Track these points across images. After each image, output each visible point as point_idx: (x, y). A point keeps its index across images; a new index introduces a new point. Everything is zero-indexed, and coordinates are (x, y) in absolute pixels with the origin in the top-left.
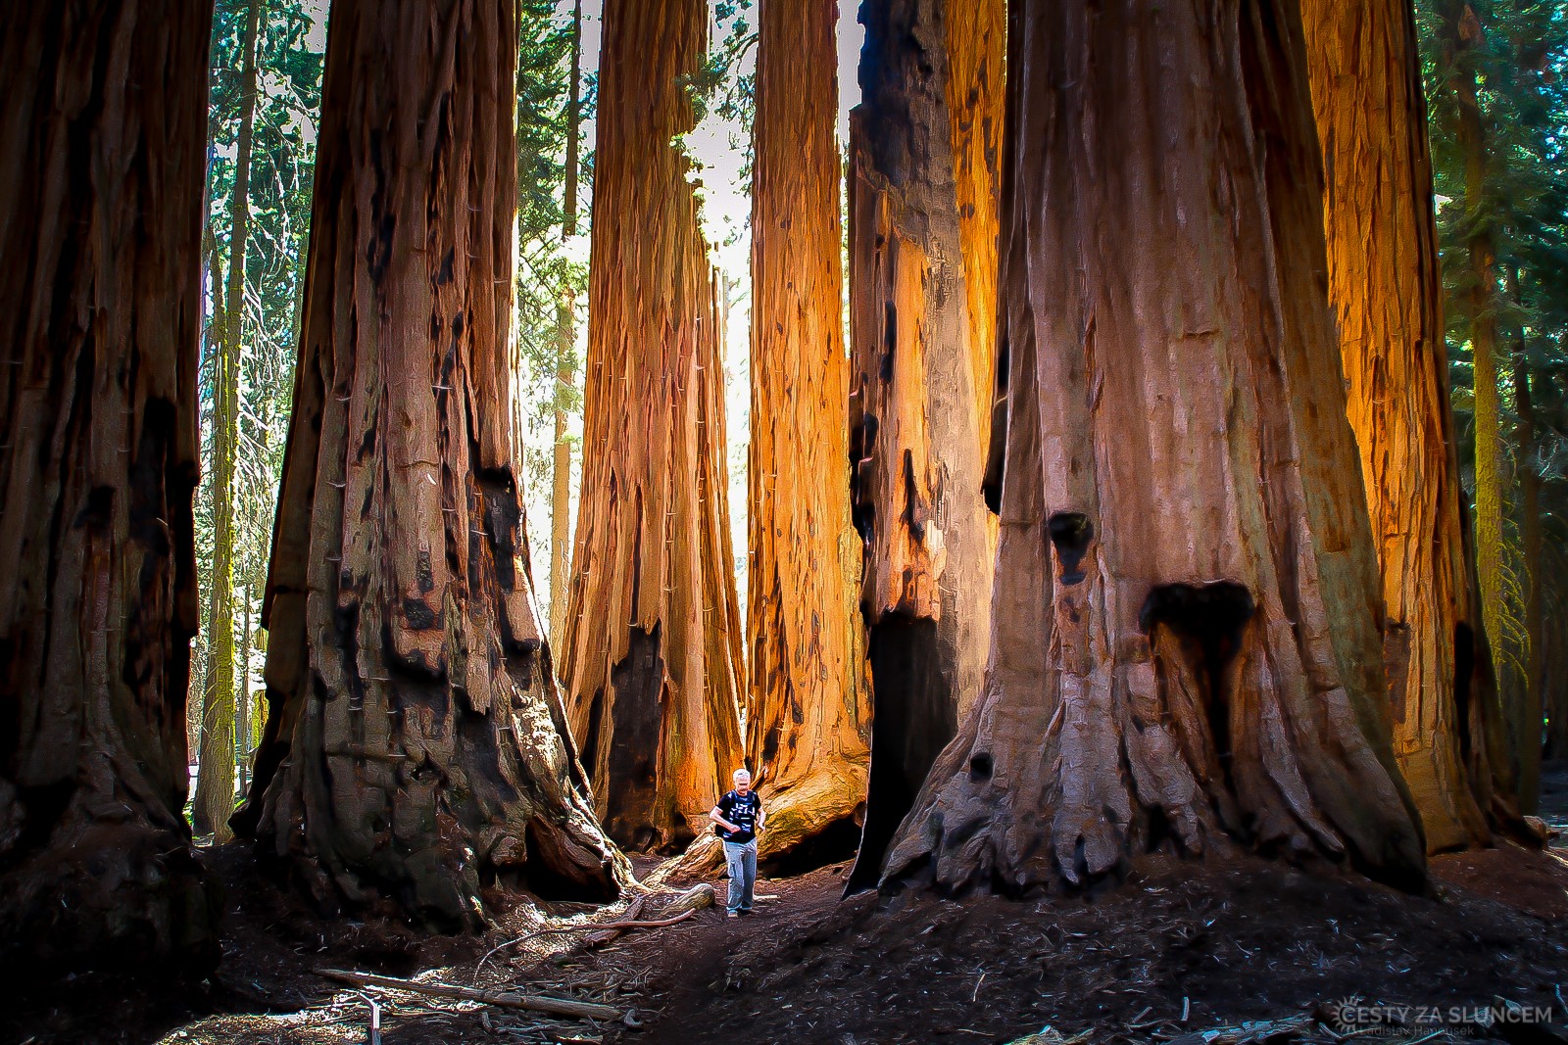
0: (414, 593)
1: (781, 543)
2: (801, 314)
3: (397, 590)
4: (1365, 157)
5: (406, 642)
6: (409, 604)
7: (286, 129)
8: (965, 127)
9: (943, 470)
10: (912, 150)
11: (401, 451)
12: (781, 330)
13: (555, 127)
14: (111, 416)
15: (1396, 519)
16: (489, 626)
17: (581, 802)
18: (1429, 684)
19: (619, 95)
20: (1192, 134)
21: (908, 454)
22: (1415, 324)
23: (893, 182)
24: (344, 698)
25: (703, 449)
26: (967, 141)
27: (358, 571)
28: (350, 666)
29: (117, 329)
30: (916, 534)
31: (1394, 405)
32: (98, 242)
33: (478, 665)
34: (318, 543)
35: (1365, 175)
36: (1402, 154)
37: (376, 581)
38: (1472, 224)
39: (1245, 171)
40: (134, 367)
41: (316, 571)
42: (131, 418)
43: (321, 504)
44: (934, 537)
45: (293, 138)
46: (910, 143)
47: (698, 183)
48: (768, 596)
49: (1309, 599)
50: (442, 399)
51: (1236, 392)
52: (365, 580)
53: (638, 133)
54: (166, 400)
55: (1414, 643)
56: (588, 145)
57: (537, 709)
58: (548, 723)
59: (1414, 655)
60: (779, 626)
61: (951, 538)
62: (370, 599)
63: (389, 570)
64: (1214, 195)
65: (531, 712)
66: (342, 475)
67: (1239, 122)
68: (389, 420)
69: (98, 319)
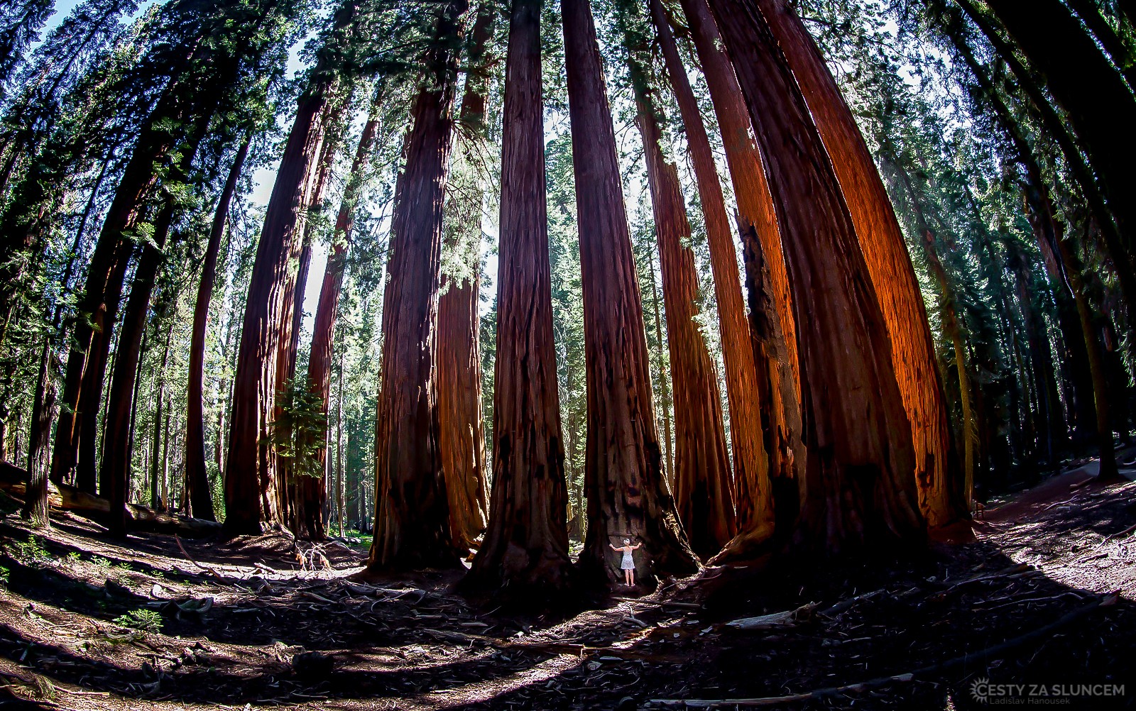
0: (631, 486)
1: (743, 451)
2: (742, 375)
3: (626, 485)
4: (904, 302)
5: (630, 500)
6: (630, 489)
7: (560, 317)
8: (785, 307)
9: (790, 430)
10: (769, 327)
11: (623, 442)
12: (736, 380)
13: (652, 314)
14: (541, 445)
15: (928, 420)
16: (654, 492)
17: (685, 543)
18: (941, 473)
19: (672, 303)
20: (847, 326)
21: (779, 426)
22: (926, 355)
23: (765, 339)
24: (612, 519)
25: (715, 418)
26: (786, 311)
27: (613, 480)
28: (613, 509)
29: (540, 419)
30: (784, 453)
31: (924, 383)
32: (532, 395)
33: (651, 505)
34: (601, 472)
35: (904, 307)
36: (914, 300)
37: (619, 482)
38: (946, 301)
39: (863, 334)
40: (546, 427)
41: (601, 480)
42: (546, 444)
43: (600, 461)
44: (789, 452)
45: (562, 319)
46: (768, 325)
47: (702, 331)
48: (740, 471)
49: (893, 465)
50: (633, 423)
51: (869, 404)
52: (615, 482)
53: (680, 315)
54: (555, 437)
55: (936, 461)
56: (662, 312)
57: (670, 516)
58: (674, 520)
59: (936, 465)
60: (744, 479)
61: (794, 452)
62: (617, 488)
63: (623, 479)
64: (856, 343)
65: (668, 518)
66: (605, 451)
67: (859, 319)
68: (618, 432)
69: (535, 417)
